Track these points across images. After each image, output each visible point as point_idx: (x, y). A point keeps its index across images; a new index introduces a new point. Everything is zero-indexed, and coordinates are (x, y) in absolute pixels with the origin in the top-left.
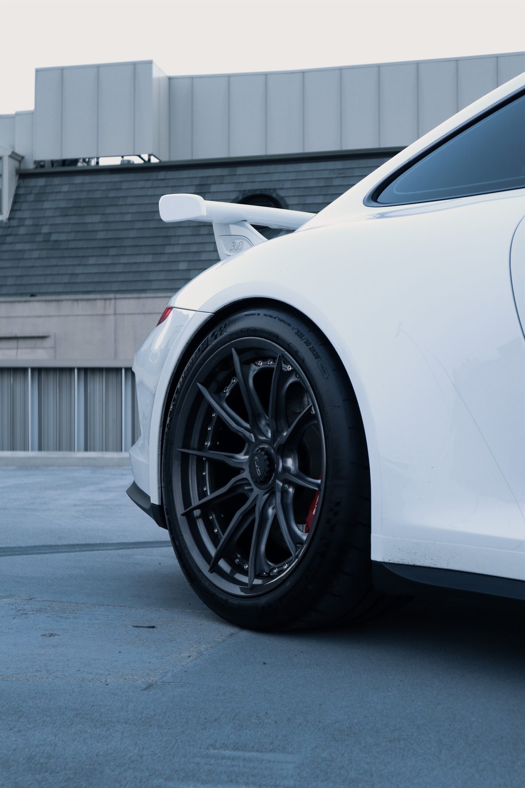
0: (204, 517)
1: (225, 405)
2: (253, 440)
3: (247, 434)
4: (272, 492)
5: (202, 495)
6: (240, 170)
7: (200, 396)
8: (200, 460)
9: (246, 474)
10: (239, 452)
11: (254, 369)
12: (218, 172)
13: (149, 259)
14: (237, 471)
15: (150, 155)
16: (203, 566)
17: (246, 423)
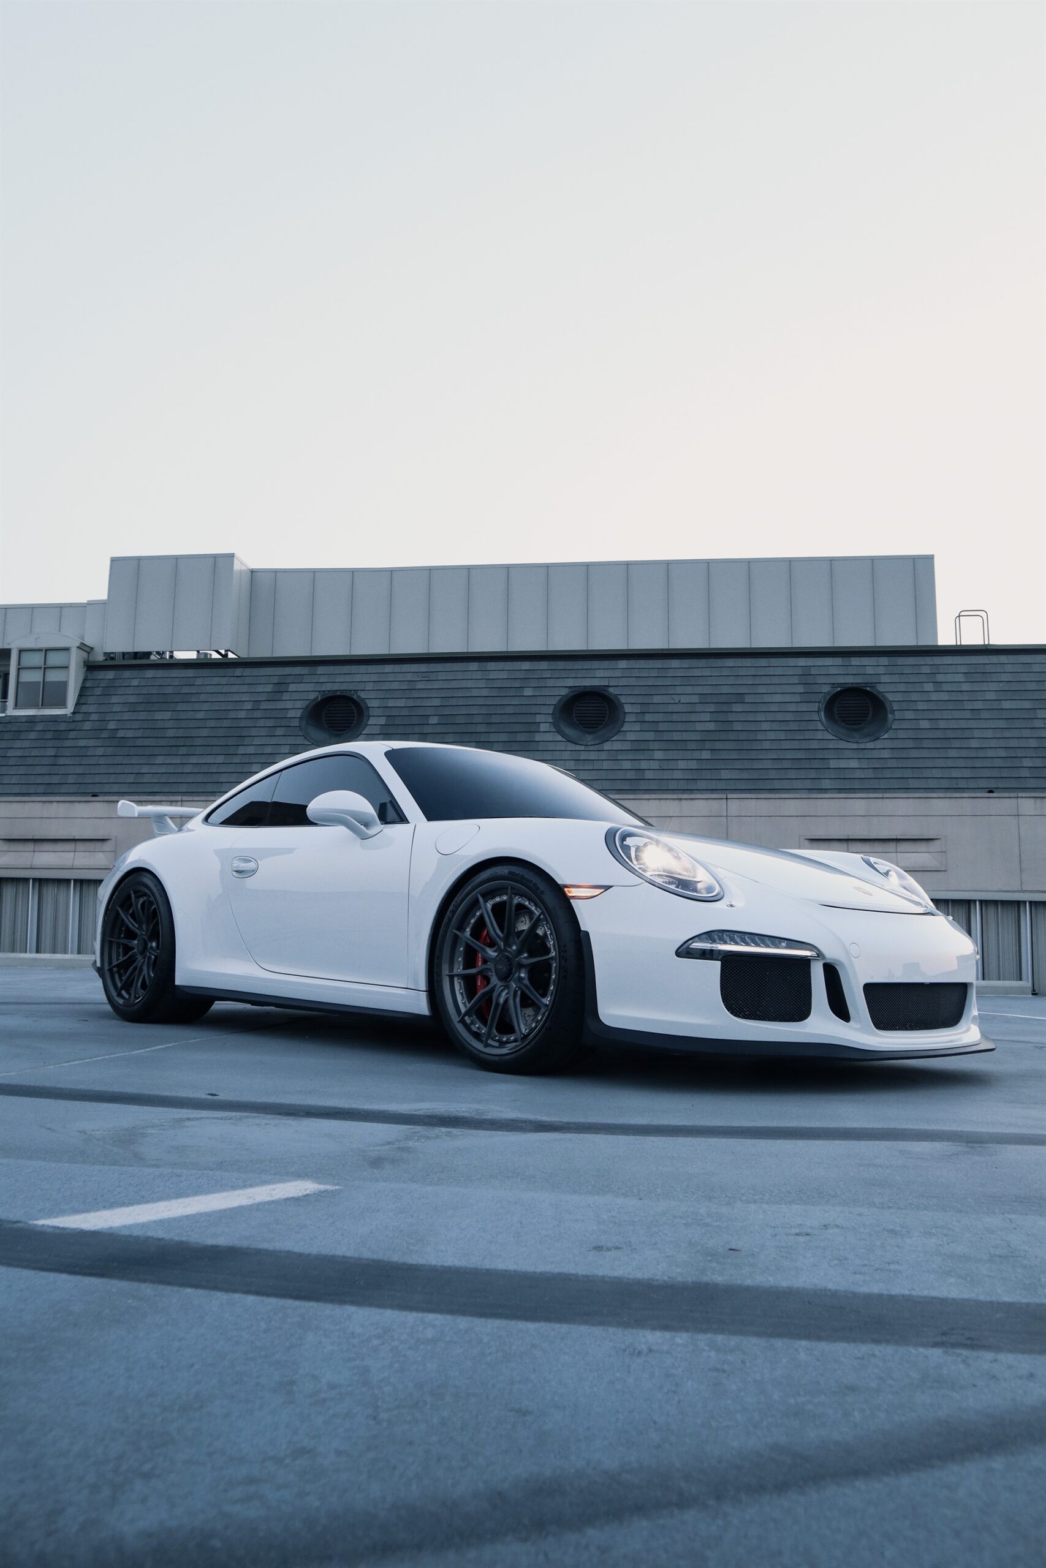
0: (119, 971)
1: (129, 917)
2: (140, 934)
3: (137, 931)
4: (144, 957)
5: (118, 960)
6: (321, 670)
7: (118, 914)
8: (118, 945)
9: (135, 950)
10: (134, 940)
11: (141, 900)
12: (298, 670)
14: (133, 949)
15: (226, 651)
16: (114, 993)
17: (137, 926)
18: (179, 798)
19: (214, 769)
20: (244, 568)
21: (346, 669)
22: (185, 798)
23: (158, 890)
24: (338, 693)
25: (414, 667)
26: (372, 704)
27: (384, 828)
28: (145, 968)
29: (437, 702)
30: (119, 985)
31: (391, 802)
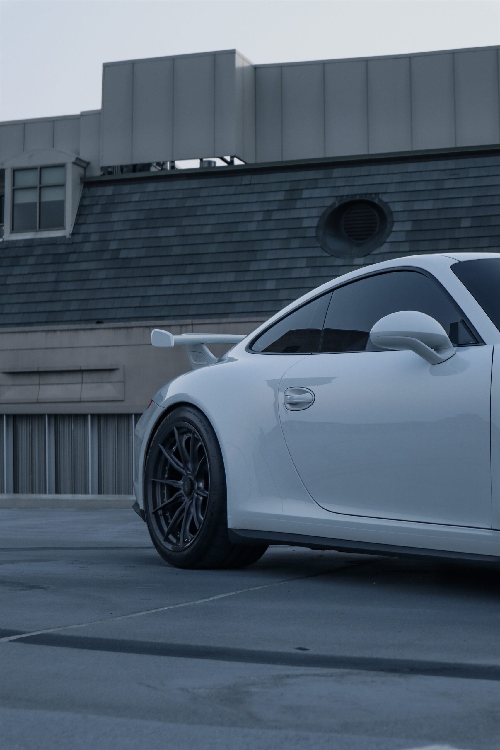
0: (164, 515)
1: (173, 456)
2: (185, 474)
3: (182, 470)
4: (192, 499)
5: (163, 502)
6: (337, 172)
7: (161, 452)
8: (162, 485)
9: (182, 491)
10: (180, 480)
11: (185, 437)
12: (311, 174)
13: (231, 277)
14: (178, 490)
15: (232, 157)
16: (161, 538)
17: (182, 465)
18: (189, 321)
19: (224, 288)
20: (246, 64)
21: (364, 170)
22: (195, 321)
23: (204, 426)
24: (358, 198)
25: (442, 164)
26: (395, 207)
27: (456, 351)
28: (193, 510)
29: (468, 203)
30: (166, 529)
31: (463, 322)
